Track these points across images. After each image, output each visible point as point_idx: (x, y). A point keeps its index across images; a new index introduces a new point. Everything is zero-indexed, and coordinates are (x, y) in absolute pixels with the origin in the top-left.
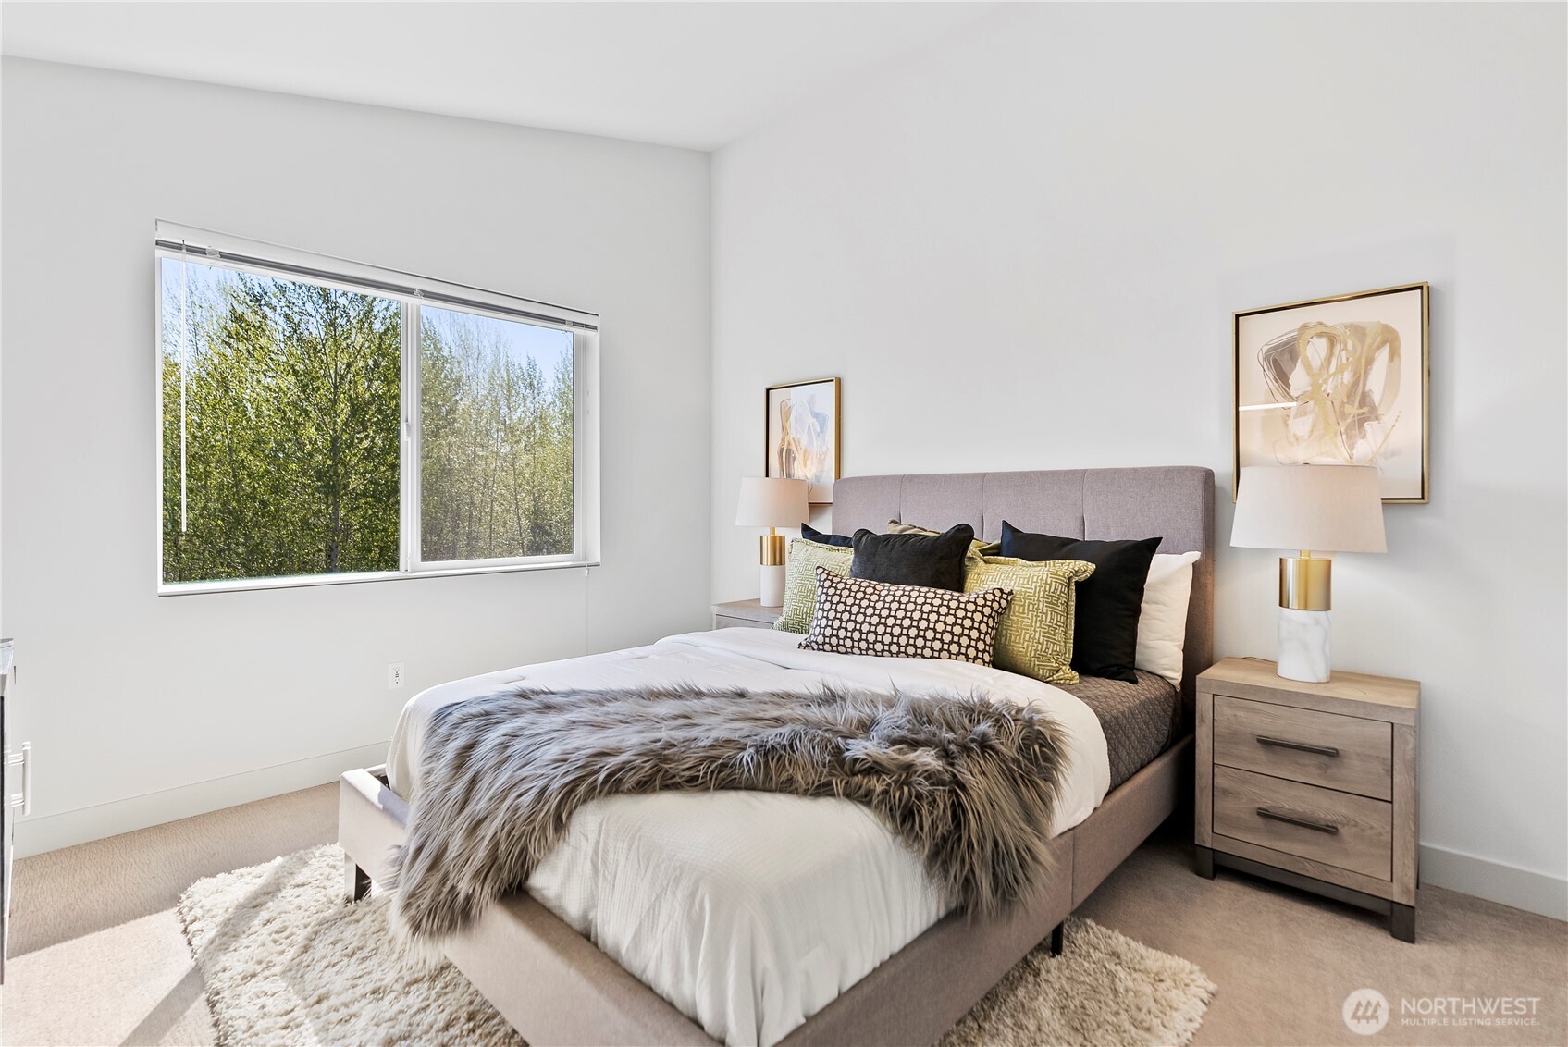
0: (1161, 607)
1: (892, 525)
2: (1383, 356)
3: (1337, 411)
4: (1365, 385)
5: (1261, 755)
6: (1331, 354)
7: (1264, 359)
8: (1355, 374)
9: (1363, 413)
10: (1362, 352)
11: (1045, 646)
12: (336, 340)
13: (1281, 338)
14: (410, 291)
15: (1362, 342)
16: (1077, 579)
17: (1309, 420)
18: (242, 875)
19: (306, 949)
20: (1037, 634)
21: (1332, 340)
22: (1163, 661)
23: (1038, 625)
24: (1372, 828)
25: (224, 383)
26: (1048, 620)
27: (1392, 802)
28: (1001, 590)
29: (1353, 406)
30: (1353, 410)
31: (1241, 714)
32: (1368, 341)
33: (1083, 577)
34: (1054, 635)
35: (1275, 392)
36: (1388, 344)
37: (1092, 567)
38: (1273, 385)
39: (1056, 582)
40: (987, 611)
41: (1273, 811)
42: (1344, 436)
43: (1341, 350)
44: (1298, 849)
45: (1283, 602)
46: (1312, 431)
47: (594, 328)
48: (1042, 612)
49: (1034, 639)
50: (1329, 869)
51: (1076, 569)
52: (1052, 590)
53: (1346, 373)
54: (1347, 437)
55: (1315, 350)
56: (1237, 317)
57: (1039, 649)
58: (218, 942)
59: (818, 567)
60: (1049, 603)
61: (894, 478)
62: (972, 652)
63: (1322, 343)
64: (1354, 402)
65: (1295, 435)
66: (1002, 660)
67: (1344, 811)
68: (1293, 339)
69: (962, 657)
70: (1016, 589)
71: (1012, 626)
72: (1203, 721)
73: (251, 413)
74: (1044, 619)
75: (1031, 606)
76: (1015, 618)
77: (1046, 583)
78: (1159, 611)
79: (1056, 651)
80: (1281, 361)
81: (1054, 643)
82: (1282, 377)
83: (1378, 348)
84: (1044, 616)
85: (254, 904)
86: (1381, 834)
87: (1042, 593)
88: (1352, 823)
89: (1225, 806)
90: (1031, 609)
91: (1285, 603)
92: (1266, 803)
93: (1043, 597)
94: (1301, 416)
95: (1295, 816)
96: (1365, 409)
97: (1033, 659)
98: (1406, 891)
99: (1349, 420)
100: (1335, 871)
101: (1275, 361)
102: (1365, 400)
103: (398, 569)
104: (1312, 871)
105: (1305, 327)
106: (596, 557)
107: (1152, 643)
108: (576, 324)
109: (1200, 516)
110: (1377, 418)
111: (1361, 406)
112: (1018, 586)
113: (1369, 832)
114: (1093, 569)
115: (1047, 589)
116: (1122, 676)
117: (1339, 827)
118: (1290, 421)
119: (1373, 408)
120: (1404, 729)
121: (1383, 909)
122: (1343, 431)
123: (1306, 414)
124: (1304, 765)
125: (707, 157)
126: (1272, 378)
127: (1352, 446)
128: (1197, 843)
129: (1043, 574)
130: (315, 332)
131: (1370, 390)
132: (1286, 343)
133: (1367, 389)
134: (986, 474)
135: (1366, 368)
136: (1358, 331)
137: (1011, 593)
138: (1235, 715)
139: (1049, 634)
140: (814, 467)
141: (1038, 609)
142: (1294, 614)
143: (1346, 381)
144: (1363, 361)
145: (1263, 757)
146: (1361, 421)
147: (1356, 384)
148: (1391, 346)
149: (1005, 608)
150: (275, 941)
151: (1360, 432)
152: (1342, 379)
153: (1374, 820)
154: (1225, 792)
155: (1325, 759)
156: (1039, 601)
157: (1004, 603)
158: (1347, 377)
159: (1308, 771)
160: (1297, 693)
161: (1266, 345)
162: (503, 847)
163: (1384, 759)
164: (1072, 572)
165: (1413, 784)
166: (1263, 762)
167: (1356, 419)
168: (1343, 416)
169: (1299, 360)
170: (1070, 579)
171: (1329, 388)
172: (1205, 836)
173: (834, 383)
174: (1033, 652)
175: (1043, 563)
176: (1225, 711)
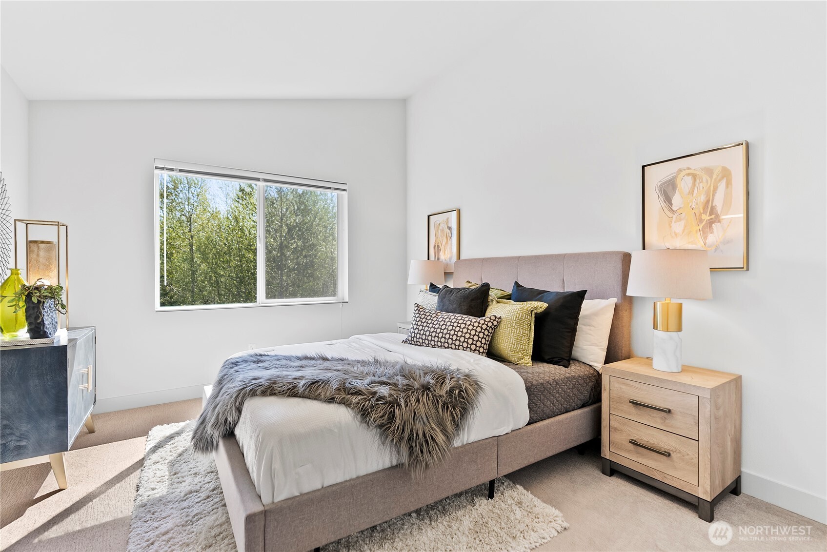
0: (592, 328)
1: (467, 283)
2: (722, 186)
3: (698, 217)
4: (712, 202)
5: (632, 409)
6: (694, 185)
7: (658, 190)
8: (707, 196)
9: (711, 219)
10: (711, 183)
11: (516, 346)
12: (281, 198)
13: (667, 178)
14: (258, 179)
15: (711, 177)
16: (536, 311)
17: (682, 223)
18: (172, 426)
19: (180, 455)
20: (512, 339)
21: (695, 177)
22: (591, 357)
23: (512, 335)
24: (688, 454)
25: (236, 219)
26: (518, 332)
27: (698, 441)
28: (495, 316)
29: (706, 215)
30: (706, 217)
31: (623, 387)
32: (715, 177)
33: (540, 311)
34: (521, 340)
35: (664, 208)
36: (725, 178)
37: (547, 305)
38: (663, 204)
39: (522, 313)
40: (484, 327)
41: (639, 442)
42: (701, 232)
43: (700, 183)
44: (651, 464)
45: (655, 327)
46: (684, 230)
47: (345, 190)
48: (515, 328)
49: (510, 342)
50: (666, 475)
51: (535, 306)
52: (520, 317)
53: (702, 196)
54: (703, 233)
55: (684, 184)
56: (643, 167)
57: (512, 347)
58: (152, 449)
59: (416, 304)
60: (518, 323)
61: (479, 259)
62: (473, 347)
63: (689, 179)
64: (707, 213)
65: (675, 232)
66: (492, 353)
67: (674, 444)
68: (674, 178)
69: (468, 349)
70: (503, 316)
71: (500, 335)
72: (605, 390)
73: (247, 232)
74: (515, 331)
75: (509, 325)
76: (501, 331)
77: (517, 313)
78: (590, 330)
79: (522, 348)
80: (667, 191)
81: (521, 345)
82: (668, 200)
83: (720, 180)
84: (516, 330)
85: (171, 437)
86: (692, 459)
87: (515, 318)
88: (678, 451)
89: (616, 437)
90: (509, 326)
91: (655, 328)
92: (635, 437)
93: (515, 320)
94: (678, 222)
95: (650, 445)
96: (713, 216)
97: (509, 352)
98: (705, 492)
99: (704, 223)
100: (669, 477)
101: (664, 190)
102: (713, 211)
103: (255, 302)
104: (658, 477)
105: (680, 171)
106: (347, 299)
107: (585, 347)
108: (336, 189)
109: (620, 278)
110: (719, 222)
111: (710, 215)
112: (505, 315)
113: (687, 457)
114: (546, 307)
115: (518, 316)
116: (560, 364)
117: (671, 453)
118: (673, 224)
119: (717, 216)
120: (705, 400)
121: (695, 502)
122: (701, 230)
123: (680, 220)
124: (653, 417)
125: (404, 102)
126: (663, 200)
127: (706, 238)
128: (602, 456)
129: (517, 308)
130: (272, 194)
131: (716, 205)
132: (670, 180)
133: (714, 205)
134: (520, 257)
135: (713, 191)
136: (709, 171)
137: (500, 318)
138: (620, 388)
139: (519, 339)
140: (448, 255)
141: (512, 326)
142: (659, 334)
143: (702, 200)
144: (712, 188)
145: (634, 411)
146: (711, 223)
147: (708, 202)
148: (727, 180)
149: (496, 325)
150: (171, 451)
151: (710, 230)
152: (700, 199)
153: (689, 449)
154: (616, 429)
155: (663, 414)
156: (513, 322)
157: (495, 323)
158: (703, 198)
159: (655, 419)
160: (650, 377)
161: (660, 182)
162: (220, 415)
163: (694, 416)
164: (532, 308)
165: (709, 432)
166: (634, 413)
167: (708, 222)
168: (701, 221)
169: (677, 190)
170: (532, 311)
171: (693, 205)
172: (606, 453)
173: (456, 211)
174: (509, 348)
175: (521, 303)
176: (616, 386)
